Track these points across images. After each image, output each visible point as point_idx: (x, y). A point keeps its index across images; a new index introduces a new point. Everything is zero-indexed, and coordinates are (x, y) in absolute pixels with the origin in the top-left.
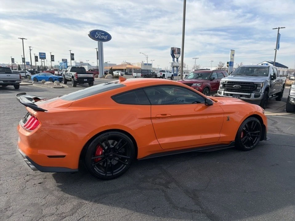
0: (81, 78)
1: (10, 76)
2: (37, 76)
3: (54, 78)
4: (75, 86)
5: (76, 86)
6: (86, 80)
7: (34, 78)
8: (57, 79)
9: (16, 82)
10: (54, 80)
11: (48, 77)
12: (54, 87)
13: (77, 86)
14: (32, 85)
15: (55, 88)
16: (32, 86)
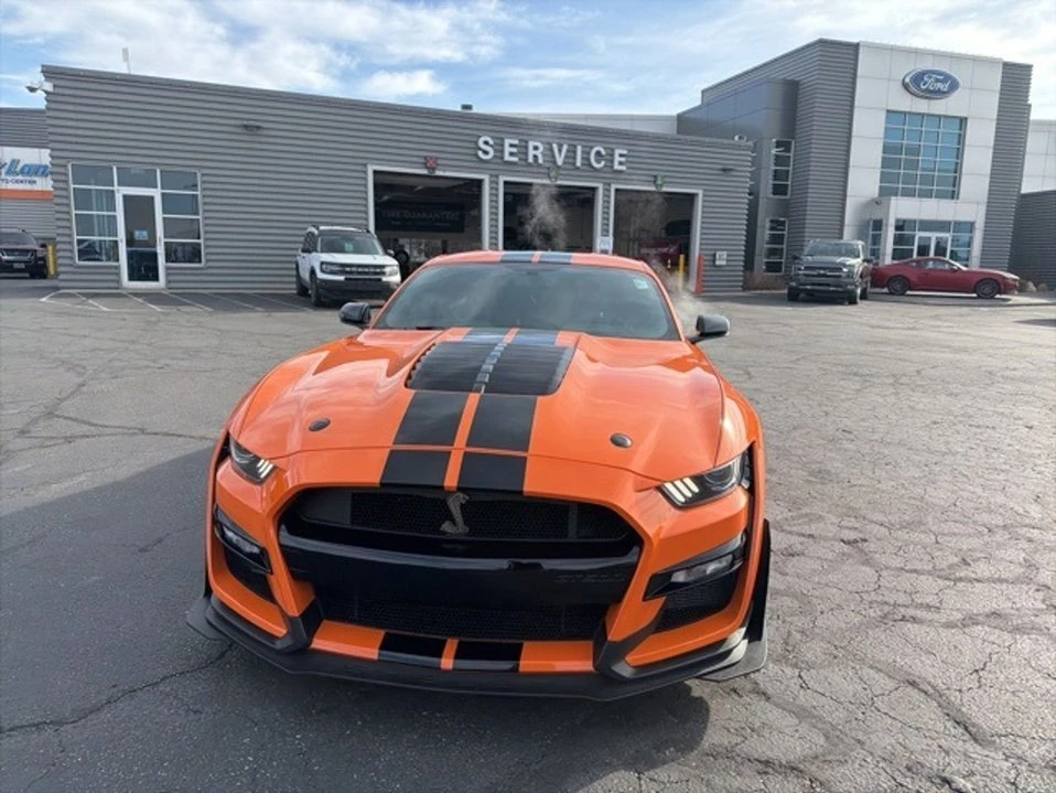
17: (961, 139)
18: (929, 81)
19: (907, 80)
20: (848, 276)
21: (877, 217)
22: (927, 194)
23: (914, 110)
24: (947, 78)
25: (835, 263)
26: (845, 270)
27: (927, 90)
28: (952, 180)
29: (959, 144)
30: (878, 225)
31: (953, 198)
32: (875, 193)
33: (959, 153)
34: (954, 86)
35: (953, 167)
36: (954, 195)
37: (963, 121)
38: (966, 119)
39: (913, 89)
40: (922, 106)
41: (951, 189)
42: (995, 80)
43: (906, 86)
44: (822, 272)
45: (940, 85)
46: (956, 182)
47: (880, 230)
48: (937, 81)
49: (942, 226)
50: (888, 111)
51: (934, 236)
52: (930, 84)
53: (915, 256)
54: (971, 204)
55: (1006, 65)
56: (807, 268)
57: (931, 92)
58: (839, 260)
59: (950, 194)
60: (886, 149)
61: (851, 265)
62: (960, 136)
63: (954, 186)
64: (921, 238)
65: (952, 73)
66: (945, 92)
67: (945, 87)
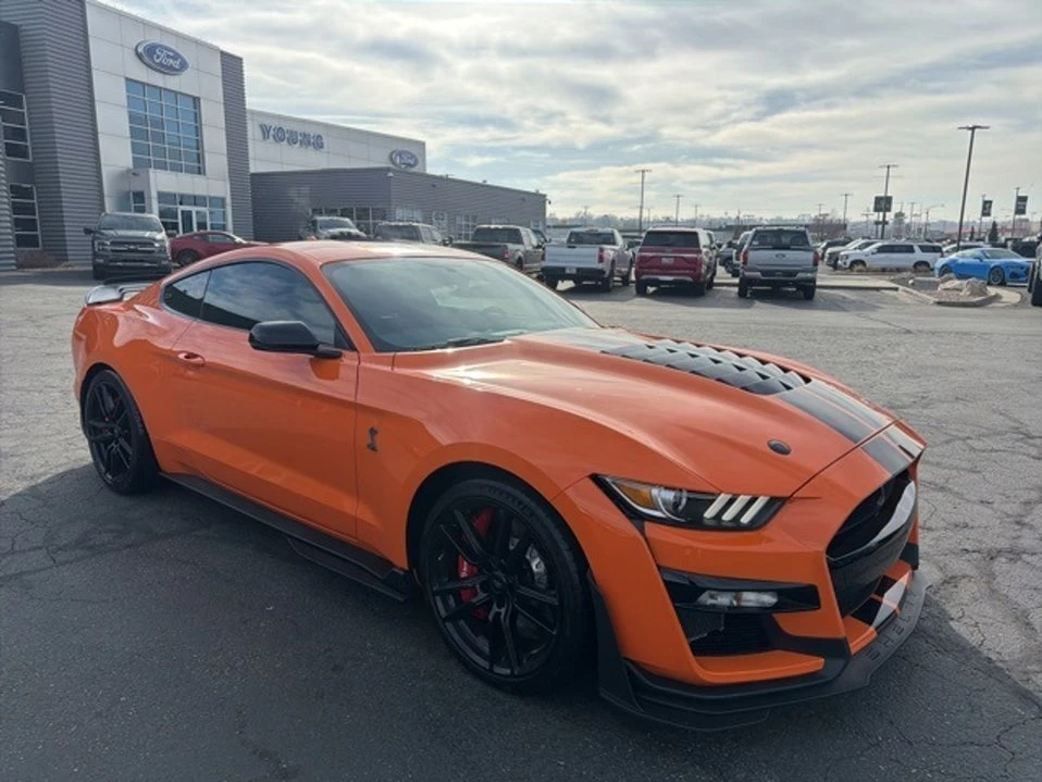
1: (784, 256)
2: (954, 261)
3: (1011, 270)
7: (943, 266)
8: (1019, 271)
9: (800, 275)
11: (985, 266)
12: (937, 300)
14: (896, 289)
15: (939, 303)
16: (895, 293)
17: (197, 117)
18: (159, 55)
19: (140, 50)
20: (160, 251)
21: (137, 187)
22: (176, 168)
23: (150, 82)
24: (176, 56)
25: (144, 238)
26: (157, 245)
27: (161, 64)
28: (196, 157)
29: (196, 121)
30: (140, 197)
31: (199, 173)
32: (130, 164)
33: (198, 130)
34: (184, 65)
35: (194, 144)
36: (200, 171)
37: (196, 101)
38: (199, 99)
39: (146, 59)
40: (157, 79)
41: (196, 164)
42: (216, 66)
43: (139, 56)
44: (132, 247)
45: (171, 62)
46: (200, 158)
47: (143, 202)
48: (168, 56)
49: (196, 200)
50: (127, 79)
51: (194, 209)
52: (161, 58)
53: (195, 230)
54: (215, 182)
55: (223, 53)
56: (113, 243)
57: (165, 67)
58: (147, 234)
59: (196, 170)
60: (132, 118)
61: (162, 241)
62: (196, 114)
63: (199, 162)
64: (183, 212)
65: (179, 52)
66: (177, 70)
67: (176, 64)
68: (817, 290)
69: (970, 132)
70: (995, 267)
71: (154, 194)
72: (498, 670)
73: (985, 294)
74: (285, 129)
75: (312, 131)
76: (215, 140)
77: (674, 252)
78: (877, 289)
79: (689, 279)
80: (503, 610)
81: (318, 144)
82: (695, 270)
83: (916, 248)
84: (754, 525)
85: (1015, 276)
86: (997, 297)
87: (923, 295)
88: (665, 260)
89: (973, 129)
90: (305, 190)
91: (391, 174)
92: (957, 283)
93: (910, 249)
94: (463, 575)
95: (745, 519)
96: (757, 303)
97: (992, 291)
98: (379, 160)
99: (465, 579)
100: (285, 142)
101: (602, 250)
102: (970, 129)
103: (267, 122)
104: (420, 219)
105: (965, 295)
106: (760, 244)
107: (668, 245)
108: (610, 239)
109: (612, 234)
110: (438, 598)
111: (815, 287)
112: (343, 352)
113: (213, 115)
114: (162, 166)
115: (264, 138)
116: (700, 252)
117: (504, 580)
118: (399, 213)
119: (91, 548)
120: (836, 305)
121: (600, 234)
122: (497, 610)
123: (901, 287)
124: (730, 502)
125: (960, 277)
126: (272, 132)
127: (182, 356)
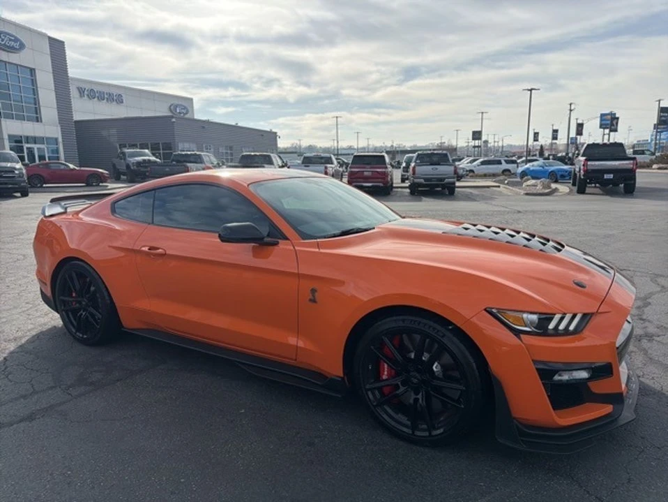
0: (594, 171)
1: (437, 169)
2: (528, 169)
3: (560, 173)
4: (581, 191)
5: (585, 190)
6: (611, 176)
7: (522, 172)
8: (565, 174)
9: (447, 180)
10: (558, 176)
11: (547, 171)
12: (524, 192)
13: (588, 190)
15: (527, 194)
16: (499, 189)
17: (34, 82)
18: (5, 39)
20: (20, 177)
22: (22, 118)
24: (16, 40)
26: (16, 172)
27: (6, 46)
28: (34, 110)
29: (33, 85)
31: (38, 121)
33: (35, 92)
34: (22, 46)
35: (32, 101)
36: (38, 120)
37: (32, 71)
38: (34, 69)
40: (4, 56)
41: (35, 115)
42: (46, 47)
45: (12, 43)
46: (37, 111)
48: (10, 40)
49: (35, 140)
51: (35, 147)
52: (6, 41)
53: (37, 161)
54: (49, 127)
55: (50, 38)
57: (9, 47)
58: (9, 165)
59: (35, 119)
61: (21, 169)
62: (32, 80)
63: (37, 113)
64: (27, 148)
65: (18, 37)
66: (16, 49)
67: (17, 45)
68: (456, 189)
69: (529, 92)
70: (552, 171)
71: (6, 137)
72: (418, 433)
73: (550, 187)
74: (95, 90)
75: (115, 92)
76: (47, 98)
77: (371, 168)
78: (488, 187)
79: (381, 185)
80: (420, 396)
81: (119, 100)
82: (384, 178)
83: (503, 162)
84: (576, 331)
85: (563, 177)
86: (556, 190)
87: (516, 189)
88: (366, 174)
89: (531, 90)
90: (113, 131)
91: (174, 120)
92: (533, 182)
93: (499, 162)
94: (385, 377)
95: (572, 328)
96: (424, 199)
97: (554, 186)
98: (162, 111)
99: (386, 380)
100: (96, 99)
101: (326, 168)
102: (529, 90)
103: (83, 86)
104: (195, 149)
105: (539, 189)
106: (421, 162)
107: (368, 164)
108: (329, 161)
109: (330, 158)
110: (369, 393)
111: (455, 187)
112: (279, 241)
113: (45, 80)
114: (10, 117)
115: (81, 96)
116: (386, 168)
117: (419, 377)
118: (181, 146)
119: (92, 384)
120: (469, 198)
121: (322, 158)
122: (415, 397)
123: (501, 185)
124: (562, 319)
125: (534, 178)
126: (86, 92)
127: (146, 249)
